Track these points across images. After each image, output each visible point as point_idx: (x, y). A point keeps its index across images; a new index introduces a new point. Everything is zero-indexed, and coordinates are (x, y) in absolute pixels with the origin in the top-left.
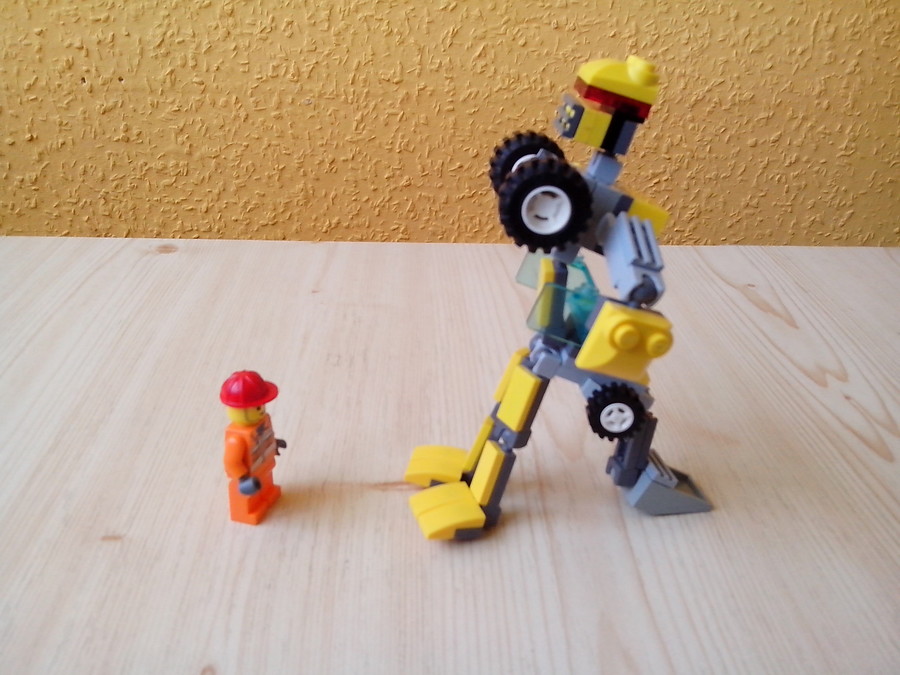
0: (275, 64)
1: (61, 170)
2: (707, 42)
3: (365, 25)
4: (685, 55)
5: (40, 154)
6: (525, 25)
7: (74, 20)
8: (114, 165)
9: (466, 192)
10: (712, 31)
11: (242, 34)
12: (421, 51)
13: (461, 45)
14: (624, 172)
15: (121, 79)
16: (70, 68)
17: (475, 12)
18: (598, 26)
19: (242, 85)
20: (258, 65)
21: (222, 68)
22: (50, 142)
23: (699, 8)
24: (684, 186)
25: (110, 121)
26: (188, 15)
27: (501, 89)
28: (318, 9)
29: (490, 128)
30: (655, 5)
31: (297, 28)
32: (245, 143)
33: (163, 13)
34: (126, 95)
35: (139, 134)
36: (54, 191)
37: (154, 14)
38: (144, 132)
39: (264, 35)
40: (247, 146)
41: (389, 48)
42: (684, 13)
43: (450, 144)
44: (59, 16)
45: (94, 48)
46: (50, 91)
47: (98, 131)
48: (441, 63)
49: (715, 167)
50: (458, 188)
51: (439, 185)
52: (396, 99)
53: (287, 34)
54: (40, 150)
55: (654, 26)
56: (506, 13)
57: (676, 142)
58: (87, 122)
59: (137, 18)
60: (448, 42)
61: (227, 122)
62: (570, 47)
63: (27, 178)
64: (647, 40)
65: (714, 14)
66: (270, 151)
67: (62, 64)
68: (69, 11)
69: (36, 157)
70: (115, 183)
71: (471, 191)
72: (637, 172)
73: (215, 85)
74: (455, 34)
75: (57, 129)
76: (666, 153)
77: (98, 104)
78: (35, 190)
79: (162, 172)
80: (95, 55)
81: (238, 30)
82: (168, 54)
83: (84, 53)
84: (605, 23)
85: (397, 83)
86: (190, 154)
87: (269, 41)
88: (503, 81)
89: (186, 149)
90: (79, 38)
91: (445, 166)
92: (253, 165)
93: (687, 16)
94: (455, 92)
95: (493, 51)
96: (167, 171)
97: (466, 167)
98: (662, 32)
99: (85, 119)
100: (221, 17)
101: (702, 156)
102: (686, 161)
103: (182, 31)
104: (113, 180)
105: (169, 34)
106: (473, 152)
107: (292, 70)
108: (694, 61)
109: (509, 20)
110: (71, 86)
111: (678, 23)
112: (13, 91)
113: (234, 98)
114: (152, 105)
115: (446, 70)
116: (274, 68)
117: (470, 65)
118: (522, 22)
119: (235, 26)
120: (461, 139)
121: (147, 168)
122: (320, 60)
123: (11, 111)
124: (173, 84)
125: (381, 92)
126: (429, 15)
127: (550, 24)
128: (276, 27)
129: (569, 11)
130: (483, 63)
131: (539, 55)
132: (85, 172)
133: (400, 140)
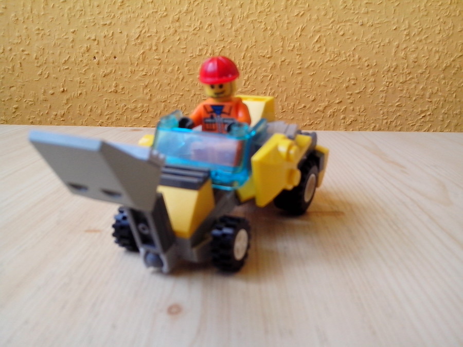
0: (200, 48)
1: (78, 109)
2: (451, 33)
3: (252, 25)
4: (438, 40)
5: (68, 100)
6: (343, 24)
7: (93, 24)
8: (108, 106)
9: (307, 122)
10: (454, 26)
11: (183, 32)
12: (283, 39)
13: (306, 35)
14: (404, 110)
15: (115, 57)
16: (88, 51)
17: (315, 17)
18: (387, 23)
19: (182, 61)
20: (191, 49)
21: (171, 51)
22: (73, 93)
23: (446, 13)
24: (440, 118)
25: (107, 81)
26: (154, 21)
27: (329, 60)
28: (226, 16)
29: (322, 84)
30: (419, 12)
31: (214, 27)
32: (181, 94)
33: (141, 20)
34: (118, 66)
35: (123, 88)
36: (73, 121)
37: (136, 20)
38: (125, 88)
39: (195, 32)
40: (182, 95)
41: (265, 38)
42: (437, 16)
43: (298, 93)
44: (85, 22)
45: (102, 40)
46: (76, 64)
47: (101, 86)
48: (294, 46)
49: (459, 107)
50: (303, 120)
51: (292, 118)
52: (268, 67)
53: (208, 31)
54: (68, 97)
55: (419, 23)
56: (332, 17)
57: (435, 91)
58: (94, 81)
59: (126, 23)
60: (299, 34)
61: (172, 81)
62: (370, 36)
63: (59, 113)
64: (416, 31)
65: (455, 16)
66: (195, 98)
67: (84, 49)
68: (90, 20)
69: (65, 101)
70: (108, 116)
71: (310, 122)
72: (411, 110)
73: (167, 60)
74: (303, 30)
75: (78, 85)
76: (429, 98)
77: (101, 72)
78: (63, 120)
79: (134, 110)
80: (102, 44)
81: (181, 30)
82: (142, 43)
83: (96, 42)
84: (390, 22)
85: (269, 58)
86: (150, 100)
87: (198, 35)
88: (331, 56)
89: (148, 97)
90: (94, 35)
91: (296, 106)
92: (185, 106)
93: (439, 17)
94: (302, 62)
95: (325, 39)
96: (137, 110)
97: (308, 107)
98: (424, 27)
99: (94, 80)
100: (172, 22)
101: (451, 100)
102: (441, 103)
103: (151, 30)
104: (106, 115)
105: (143, 31)
106: (312, 98)
107: (210, 51)
108: (444, 43)
109: (334, 21)
110: (88, 61)
111: (434, 22)
112: (56, 64)
113: (177, 67)
114: (131, 72)
115: (297, 50)
116: (200, 50)
117: (311, 47)
118: (341, 22)
119: (180, 27)
120: (305, 90)
121: (126, 108)
122: (226, 45)
123: (53, 76)
124: (144, 60)
125: (260, 63)
126: (288, 19)
127: (358, 23)
128: (202, 27)
129: (369, 15)
130: (319, 45)
131: (352, 40)
132: (91, 110)
133: (269, 91)
